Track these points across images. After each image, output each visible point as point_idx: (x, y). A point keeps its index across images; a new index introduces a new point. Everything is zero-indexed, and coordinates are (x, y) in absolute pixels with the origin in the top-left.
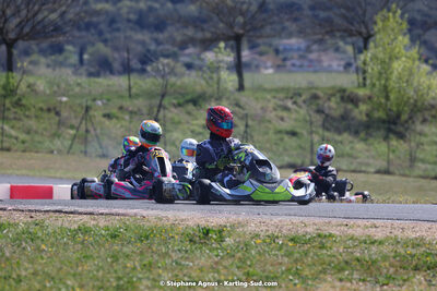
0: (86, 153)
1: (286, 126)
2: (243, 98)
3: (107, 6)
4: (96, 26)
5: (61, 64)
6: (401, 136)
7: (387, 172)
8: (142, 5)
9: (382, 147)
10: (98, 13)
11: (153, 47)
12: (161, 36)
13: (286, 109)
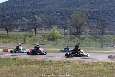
0: (16, 43)
1: (41, 39)
2: (36, 36)
3: (24, 22)
4: (22, 25)
5: (18, 30)
6: (56, 41)
7: (53, 45)
8: (28, 22)
9: (53, 42)
10: (22, 23)
11: (29, 27)
12: (30, 26)
13: (41, 37)
